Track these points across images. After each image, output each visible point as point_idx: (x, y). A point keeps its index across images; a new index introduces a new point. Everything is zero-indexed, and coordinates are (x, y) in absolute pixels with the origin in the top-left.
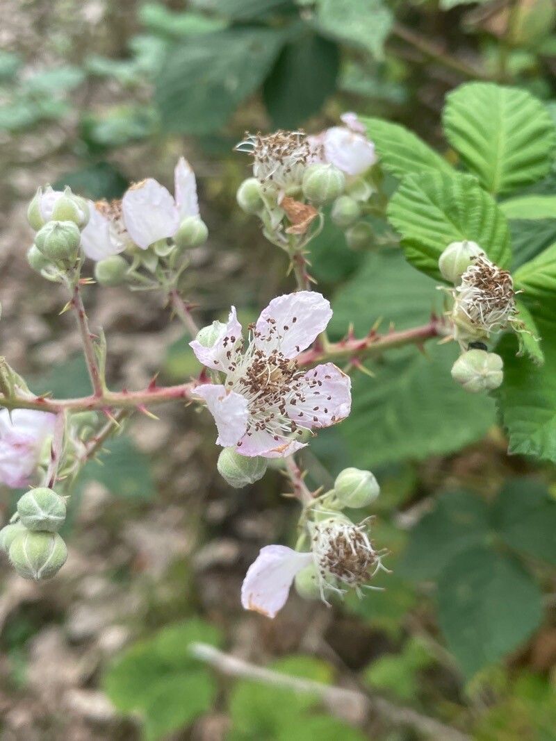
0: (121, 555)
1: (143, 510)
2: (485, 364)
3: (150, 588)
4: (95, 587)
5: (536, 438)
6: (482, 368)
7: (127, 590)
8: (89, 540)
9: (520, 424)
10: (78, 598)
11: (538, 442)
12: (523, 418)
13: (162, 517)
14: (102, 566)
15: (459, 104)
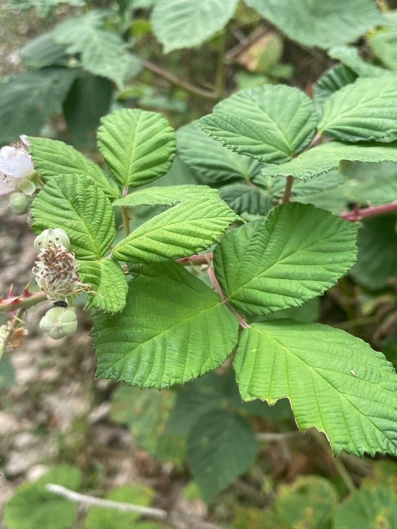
0: (42, 417)
1: (56, 386)
2: (60, 318)
3: (61, 438)
4: (24, 439)
5: (117, 366)
6: (57, 321)
7: (45, 441)
8: (19, 408)
9: (107, 356)
10: (12, 448)
11: (118, 369)
12: (111, 351)
13: (68, 390)
14: (28, 425)
15: (109, 124)
